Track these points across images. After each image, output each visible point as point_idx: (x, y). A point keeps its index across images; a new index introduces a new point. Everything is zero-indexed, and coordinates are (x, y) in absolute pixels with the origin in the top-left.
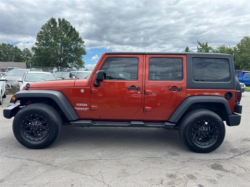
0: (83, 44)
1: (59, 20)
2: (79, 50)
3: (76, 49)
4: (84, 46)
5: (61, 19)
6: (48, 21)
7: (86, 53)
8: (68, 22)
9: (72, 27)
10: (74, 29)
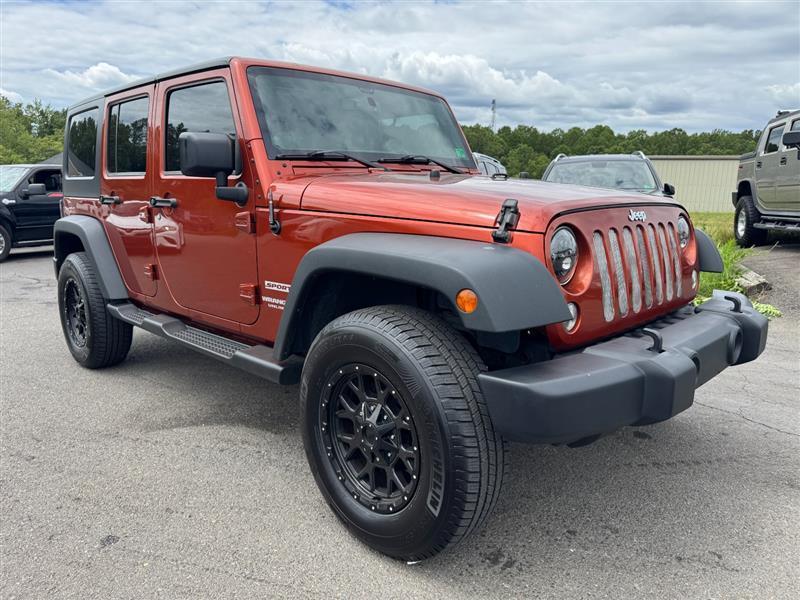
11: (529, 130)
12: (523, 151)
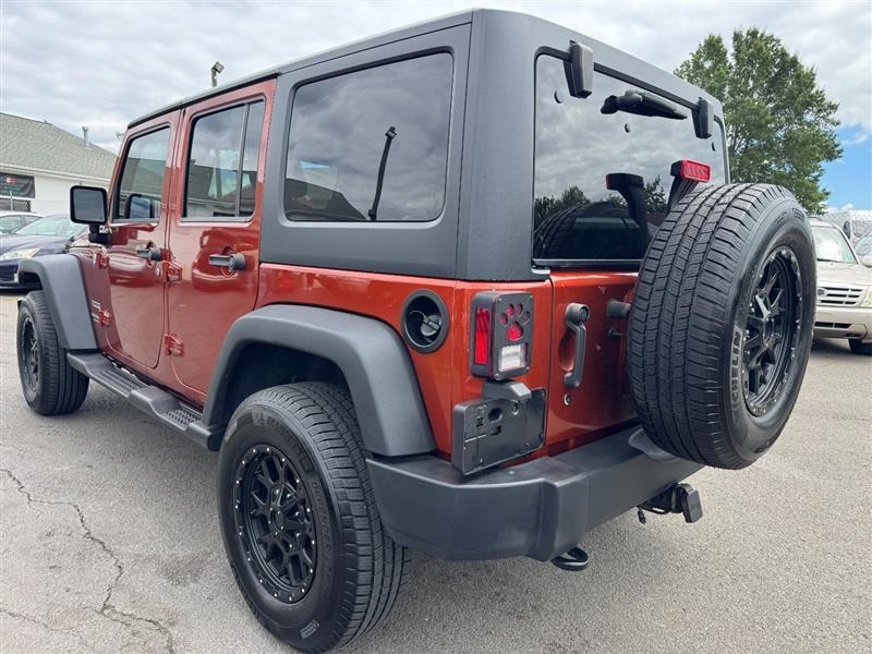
0: (830, 117)
1: (737, 37)
2: (804, 144)
3: (789, 138)
4: (833, 123)
5: (744, 34)
6: (695, 53)
7: (839, 152)
8: (771, 39)
9: (784, 55)
10: (794, 62)
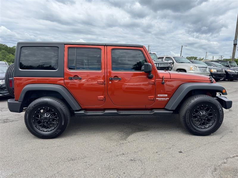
11: (4, 45)
12: (3, 52)
